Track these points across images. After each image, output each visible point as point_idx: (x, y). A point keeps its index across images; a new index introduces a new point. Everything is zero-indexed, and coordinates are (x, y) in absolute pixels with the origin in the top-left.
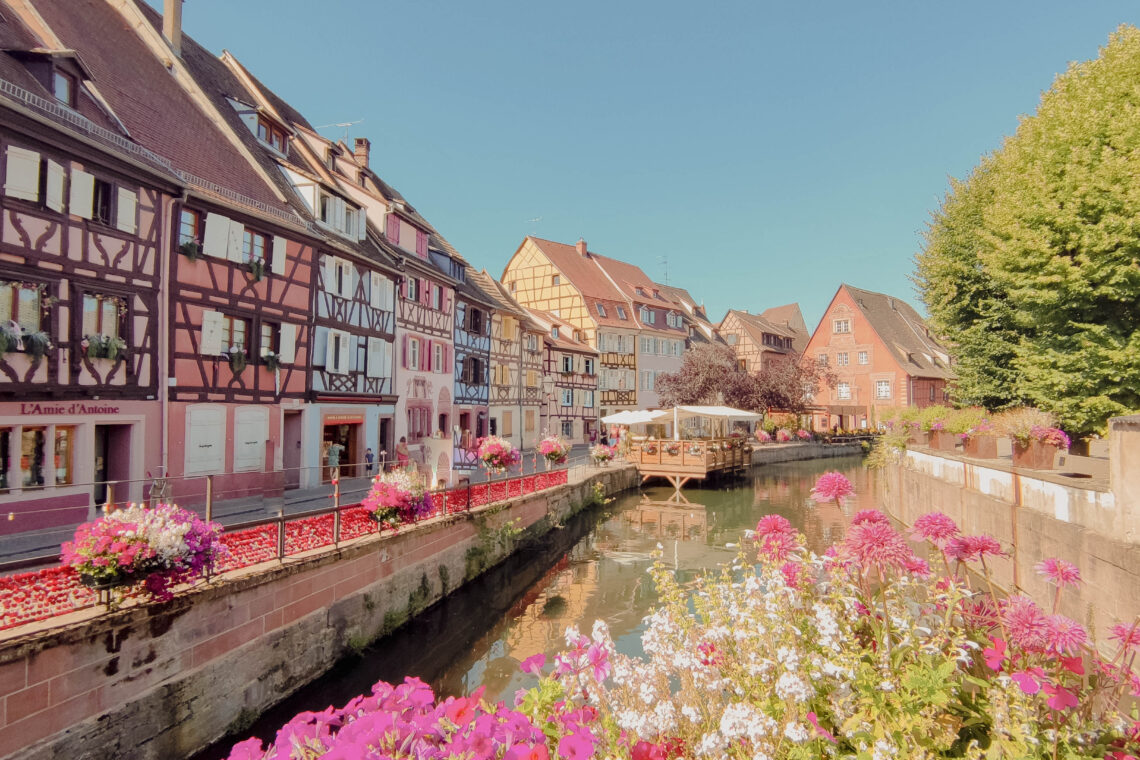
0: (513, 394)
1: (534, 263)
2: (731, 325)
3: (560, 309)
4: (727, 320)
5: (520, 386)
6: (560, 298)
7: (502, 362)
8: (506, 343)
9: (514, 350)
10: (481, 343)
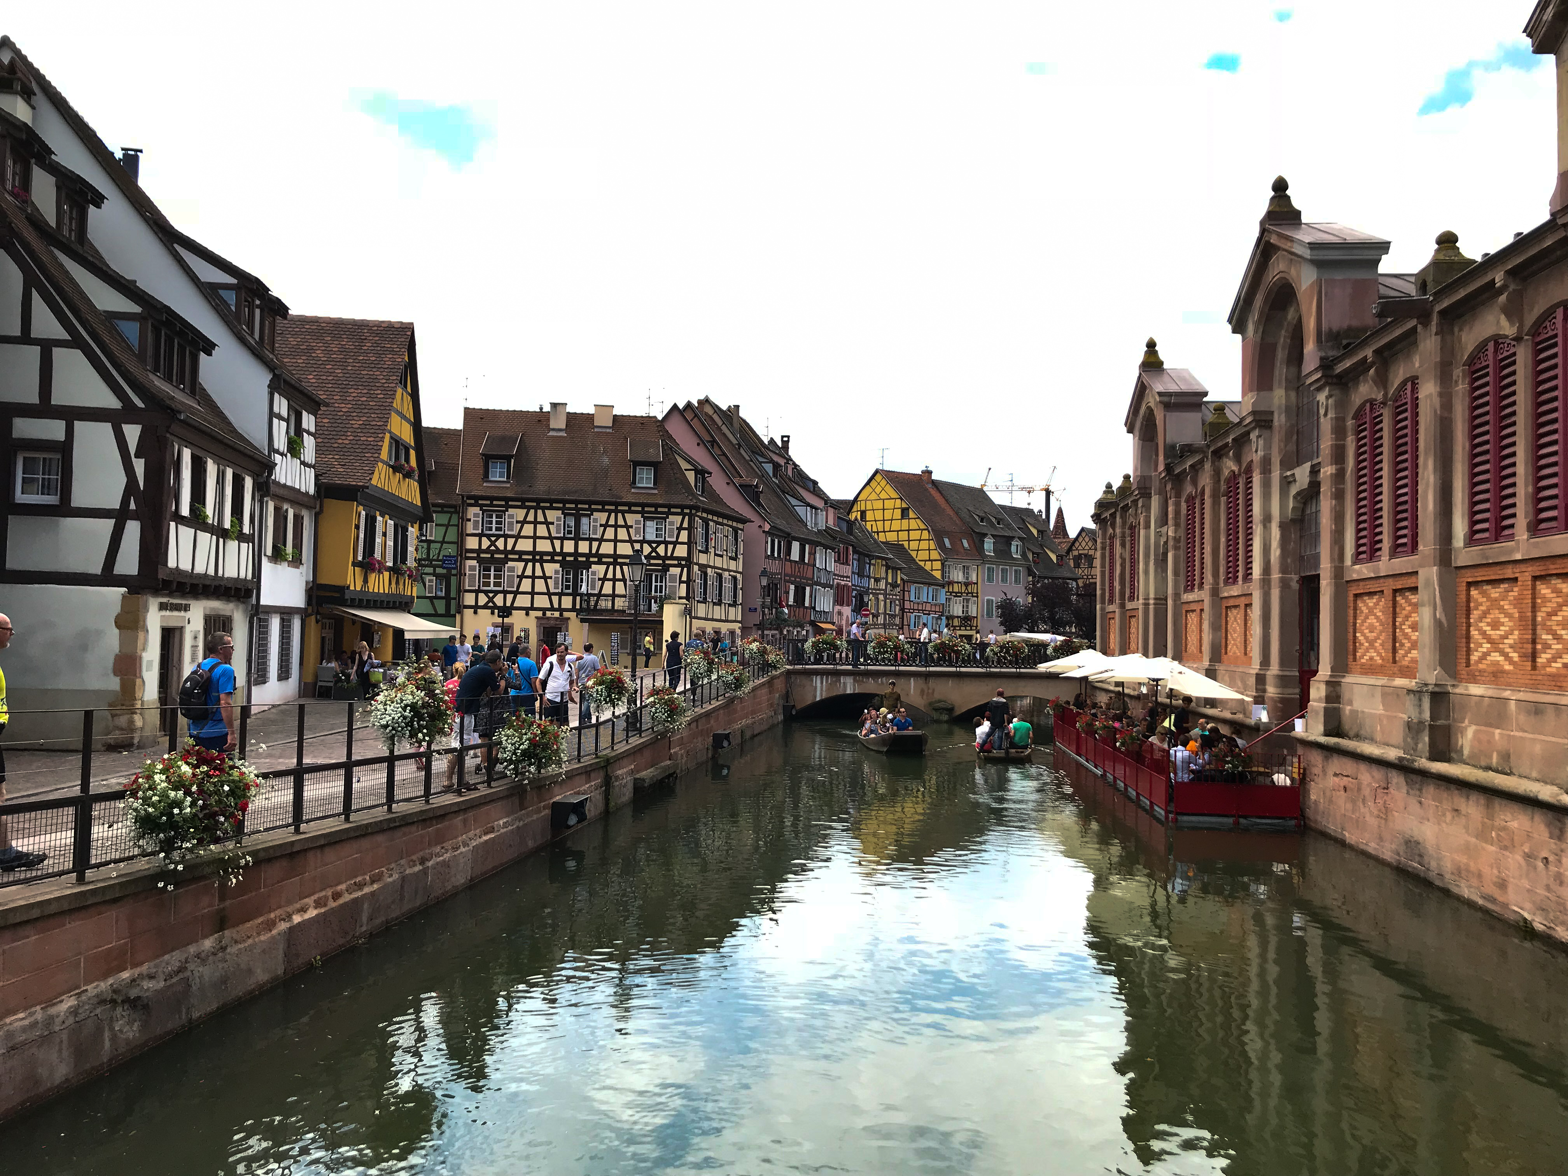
0: (881, 620)
1: (883, 495)
2: (1084, 544)
3: (909, 541)
4: (1080, 539)
5: (885, 614)
6: (908, 530)
7: (876, 595)
8: (877, 580)
9: (882, 585)
10: (865, 582)
